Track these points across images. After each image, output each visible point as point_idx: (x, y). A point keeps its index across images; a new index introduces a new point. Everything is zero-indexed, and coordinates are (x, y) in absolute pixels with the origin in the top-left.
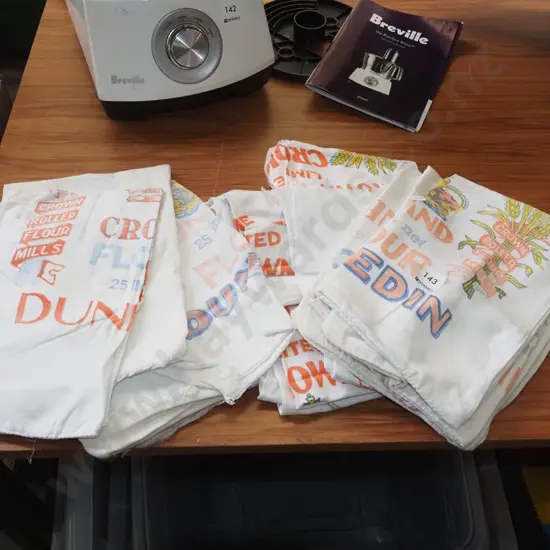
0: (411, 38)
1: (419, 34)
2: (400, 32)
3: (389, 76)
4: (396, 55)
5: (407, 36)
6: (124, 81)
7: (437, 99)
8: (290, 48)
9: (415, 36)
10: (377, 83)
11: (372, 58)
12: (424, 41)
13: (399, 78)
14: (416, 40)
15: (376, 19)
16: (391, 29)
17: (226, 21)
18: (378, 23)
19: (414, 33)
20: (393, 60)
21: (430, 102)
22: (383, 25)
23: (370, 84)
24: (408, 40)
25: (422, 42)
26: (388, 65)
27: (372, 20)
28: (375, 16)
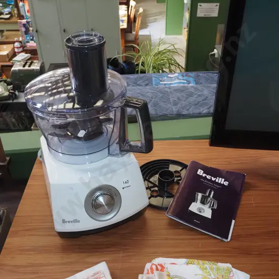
0: (219, 182)
1: (223, 180)
2: (213, 179)
3: (210, 206)
4: (213, 193)
5: (217, 181)
6: (69, 222)
7: (237, 219)
8: (156, 189)
9: (221, 181)
10: (204, 212)
11: (200, 196)
12: (226, 183)
13: (215, 207)
14: (222, 183)
15: (200, 172)
16: (208, 177)
17: (123, 188)
18: (201, 174)
19: (220, 179)
20: (211, 196)
21: (233, 221)
22: (204, 175)
23: (200, 212)
24: (218, 184)
25: (225, 184)
26: (209, 199)
27: (198, 173)
28: (199, 170)
